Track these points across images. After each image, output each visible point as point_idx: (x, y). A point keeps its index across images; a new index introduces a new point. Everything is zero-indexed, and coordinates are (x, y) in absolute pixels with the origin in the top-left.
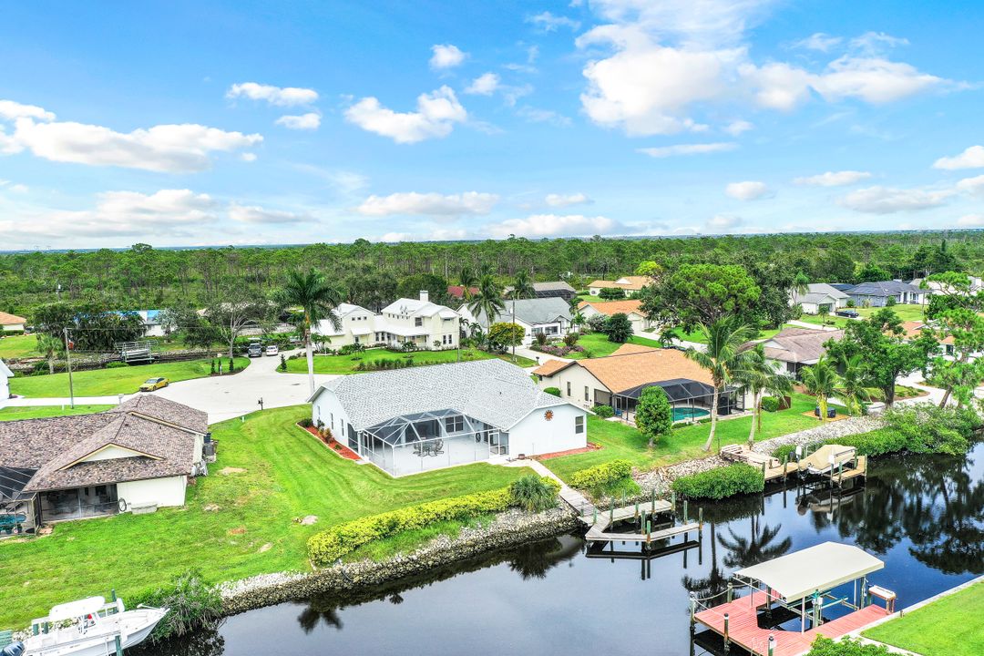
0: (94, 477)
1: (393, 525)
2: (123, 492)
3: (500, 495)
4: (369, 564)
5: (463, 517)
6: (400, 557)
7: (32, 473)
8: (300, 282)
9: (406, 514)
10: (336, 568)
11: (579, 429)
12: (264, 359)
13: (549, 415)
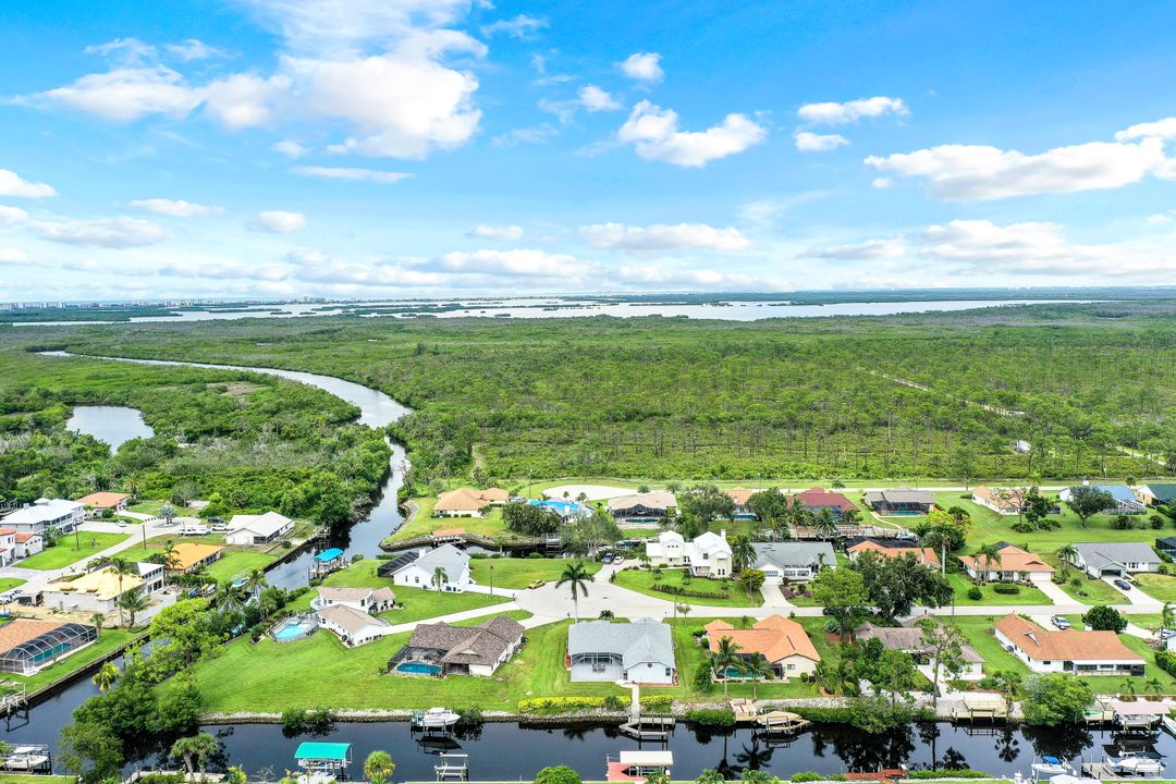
0: (462, 660)
1: (550, 704)
2: (471, 667)
3: (599, 700)
4: (537, 716)
5: (581, 706)
6: (548, 716)
7: (446, 651)
8: (572, 568)
9: (557, 701)
10: (525, 715)
11: (668, 674)
12: (612, 565)
13: (650, 665)
